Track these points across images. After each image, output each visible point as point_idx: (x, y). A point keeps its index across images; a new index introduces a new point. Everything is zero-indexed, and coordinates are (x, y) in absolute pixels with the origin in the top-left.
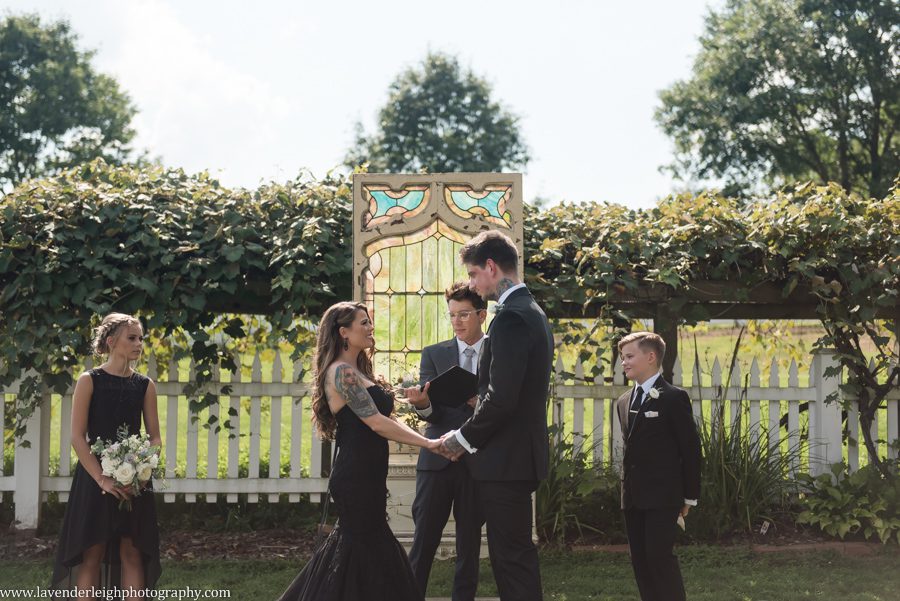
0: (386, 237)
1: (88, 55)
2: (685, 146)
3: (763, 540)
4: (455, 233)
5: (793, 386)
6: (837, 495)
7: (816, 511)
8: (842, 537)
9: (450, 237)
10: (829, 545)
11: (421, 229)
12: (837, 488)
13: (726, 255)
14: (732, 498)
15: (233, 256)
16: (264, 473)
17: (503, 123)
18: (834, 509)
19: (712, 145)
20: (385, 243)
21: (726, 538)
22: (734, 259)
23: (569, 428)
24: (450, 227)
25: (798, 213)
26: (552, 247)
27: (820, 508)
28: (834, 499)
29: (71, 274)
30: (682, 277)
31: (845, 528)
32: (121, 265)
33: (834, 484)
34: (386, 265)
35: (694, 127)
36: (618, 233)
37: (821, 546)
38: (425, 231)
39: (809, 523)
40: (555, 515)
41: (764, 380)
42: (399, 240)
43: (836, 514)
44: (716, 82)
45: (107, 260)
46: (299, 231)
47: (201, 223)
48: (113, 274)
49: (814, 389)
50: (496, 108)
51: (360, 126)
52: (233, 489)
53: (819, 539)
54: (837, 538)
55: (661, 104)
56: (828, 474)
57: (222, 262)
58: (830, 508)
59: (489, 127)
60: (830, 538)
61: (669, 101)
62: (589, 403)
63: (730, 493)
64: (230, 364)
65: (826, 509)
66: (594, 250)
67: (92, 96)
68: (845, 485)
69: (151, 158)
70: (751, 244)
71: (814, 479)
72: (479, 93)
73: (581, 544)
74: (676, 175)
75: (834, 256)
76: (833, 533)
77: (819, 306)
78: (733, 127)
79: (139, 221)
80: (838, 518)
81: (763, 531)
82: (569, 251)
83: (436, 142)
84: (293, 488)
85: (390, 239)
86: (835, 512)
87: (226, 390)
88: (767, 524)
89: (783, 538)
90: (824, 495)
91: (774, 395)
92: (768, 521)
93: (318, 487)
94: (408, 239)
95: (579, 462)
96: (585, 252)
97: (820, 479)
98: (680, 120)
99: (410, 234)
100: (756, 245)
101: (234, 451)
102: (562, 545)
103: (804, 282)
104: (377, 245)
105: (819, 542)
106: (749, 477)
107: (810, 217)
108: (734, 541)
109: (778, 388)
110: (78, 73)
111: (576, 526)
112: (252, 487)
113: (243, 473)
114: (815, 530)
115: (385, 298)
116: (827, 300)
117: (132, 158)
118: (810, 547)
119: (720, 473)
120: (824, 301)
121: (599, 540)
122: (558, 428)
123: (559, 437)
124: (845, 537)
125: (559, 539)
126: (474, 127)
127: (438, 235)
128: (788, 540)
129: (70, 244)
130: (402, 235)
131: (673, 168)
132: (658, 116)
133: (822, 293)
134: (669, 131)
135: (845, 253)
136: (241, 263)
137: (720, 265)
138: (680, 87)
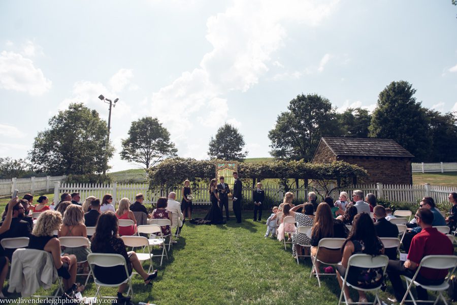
1: (161, 124)
2: (274, 142)
5: (277, 189)
9: (228, 170)
15: (199, 171)
16: (202, 201)
17: (240, 137)
19: (279, 142)
23: (245, 194)
24: (228, 168)
25: (276, 165)
26: (242, 170)
29: (177, 174)
32: (184, 172)
35: (276, 138)
38: (225, 169)
41: (272, 187)
44: (280, 130)
45: (182, 172)
46: (208, 167)
47: (194, 166)
48: (183, 173)
50: (238, 134)
51: (212, 138)
52: (198, 203)
55: (269, 134)
57: (197, 172)
59: (237, 138)
61: (271, 133)
62: (248, 191)
64: (198, 186)
66: (248, 170)
67: (162, 132)
69: (173, 144)
72: (235, 131)
74: (272, 147)
78: (283, 138)
79: (186, 166)
82: (244, 170)
83: (227, 141)
84: (206, 203)
85: (220, 170)
87: (198, 189)
93: (210, 203)
95: (246, 199)
98: (273, 137)
100: (271, 169)
101: (198, 198)
103: (277, 174)
107: (278, 165)
109: (274, 189)
110: (159, 128)
112: (201, 203)
113: (200, 201)
117: (169, 144)
122: (243, 194)
126: (234, 138)
129: (177, 169)
131: (272, 146)
132: (269, 136)
133: (279, 176)
134: (271, 139)
135: (283, 170)
136: (200, 172)
138: (273, 131)
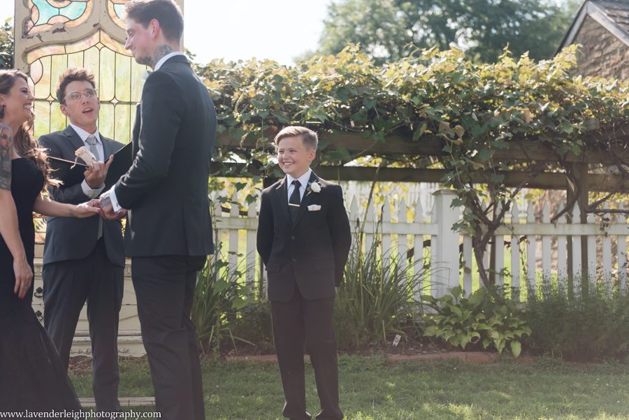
0: (47, 45)
3: (395, 350)
4: (117, 44)
6: (458, 312)
7: (441, 326)
8: (463, 346)
9: (112, 47)
10: (454, 355)
11: (83, 39)
12: (458, 306)
13: (365, 101)
14: (369, 314)
18: (456, 324)
20: (47, 50)
21: (364, 349)
22: (372, 105)
24: (111, 38)
26: (212, 87)
27: (444, 323)
28: (456, 316)
30: (329, 115)
31: (466, 340)
33: (455, 304)
34: (47, 72)
36: (271, 76)
37: (445, 355)
38: (87, 41)
39: (435, 336)
40: (210, 329)
42: (61, 49)
43: (457, 328)
49: (436, 225)
53: (443, 350)
54: (459, 348)
56: (449, 296)
58: (453, 323)
60: (454, 349)
63: (367, 310)
65: (449, 323)
66: (250, 89)
68: (465, 304)
70: (387, 92)
71: (436, 300)
73: (235, 355)
75: (458, 105)
76: (456, 344)
77: (445, 147)
80: (459, 331)
81: (395, 343)
85: (51, 47)
86: (457, 326)
88: (398, 337)
89: (412, 349)
90: (446, 312)
91: (402, 229)
92: (400, 334)
94: (70, 48)
96: (242, 92)
97: (442, 300)
99: (72, 43)
100: (391, 93)
102: (217, 356)
103: (433, 126)
104: (38, 53)
105: (444, 352)
106: (384, 295)
107: (437, 74)
108: (371, 351)
109: (406, 223)
111: (230, 339)
114: (440, 343)
115: (46, 105)
116: (452, 141)
118: (436, 356)
119: (359, 292)
120: (450, 143)
121: (250, 351)
123: (216, 258)
124: (466, 347)
125: (214, 349)
127: (100, 46)
128: (417, 351)
130: (64, 44)
133: (448, 135)
137: (360, 111)
